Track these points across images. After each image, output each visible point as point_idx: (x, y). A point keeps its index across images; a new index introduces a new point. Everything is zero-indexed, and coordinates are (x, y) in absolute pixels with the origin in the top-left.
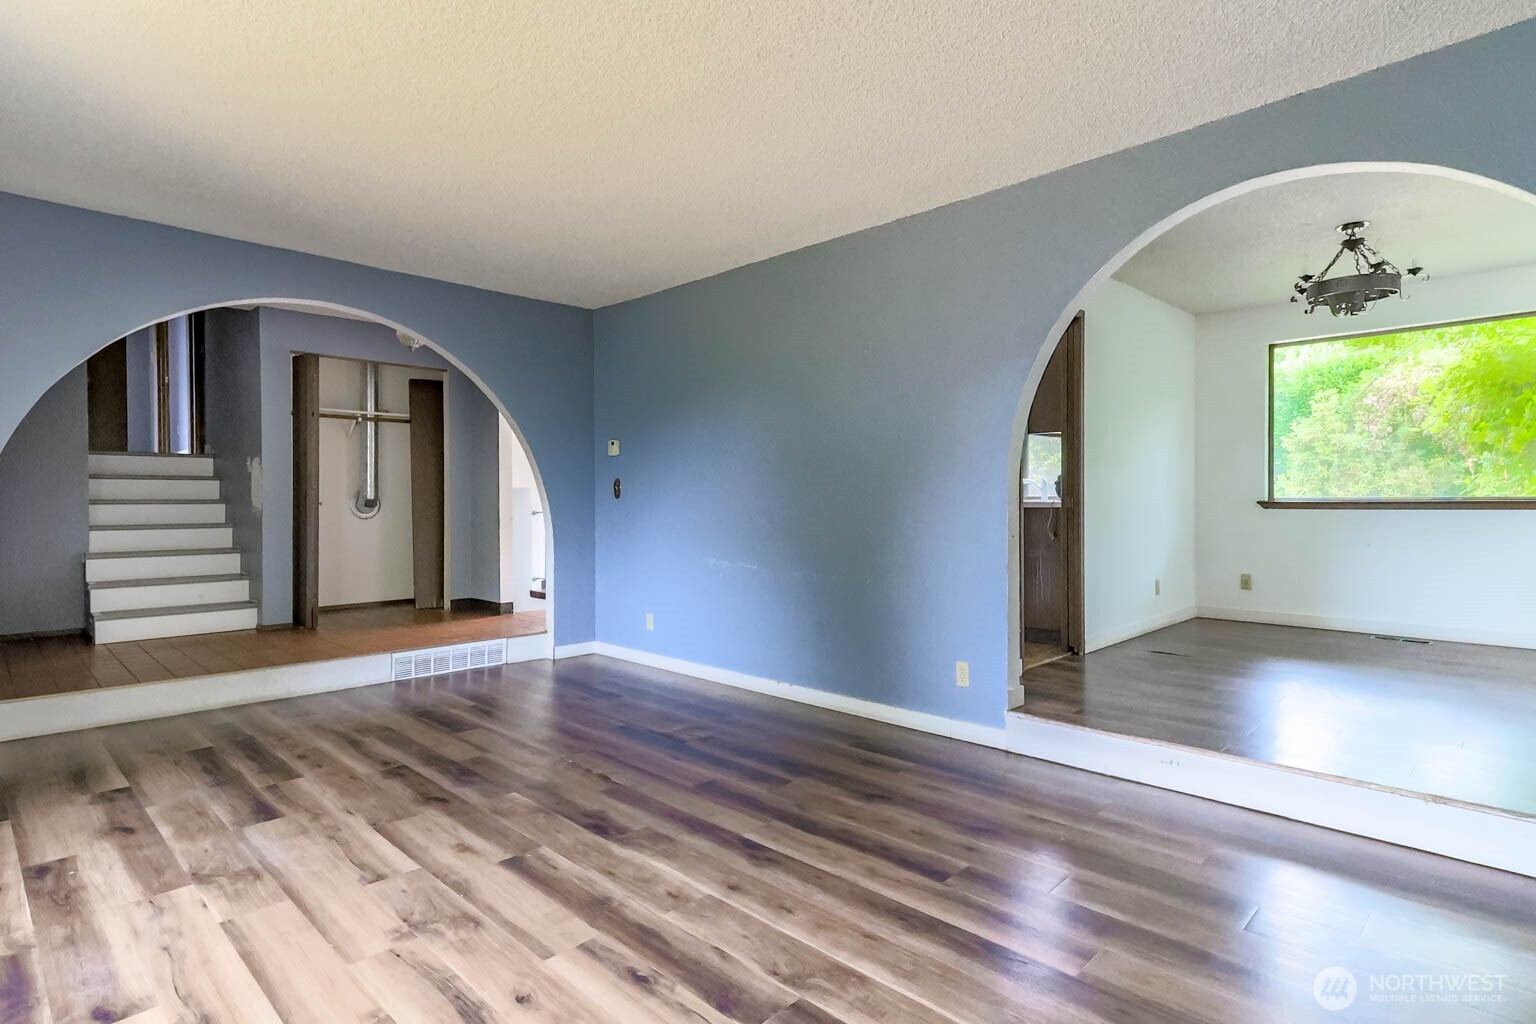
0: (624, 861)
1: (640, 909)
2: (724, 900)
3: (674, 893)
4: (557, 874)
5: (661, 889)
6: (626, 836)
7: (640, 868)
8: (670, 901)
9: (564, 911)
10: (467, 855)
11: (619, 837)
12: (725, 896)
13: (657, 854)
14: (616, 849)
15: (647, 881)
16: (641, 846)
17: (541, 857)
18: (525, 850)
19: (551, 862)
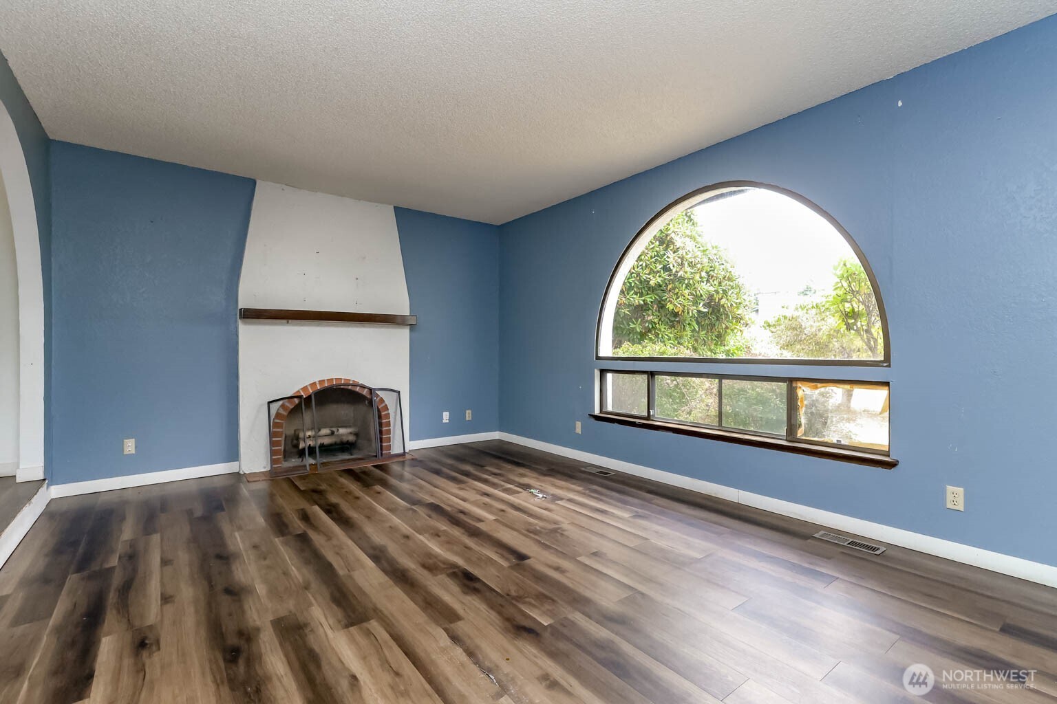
0: (457, 554)
1: (455, 531)
2: (414, 532)
3: (437, 537)
4: (495, 549)
5: (443, 538)
6: (451, 571)
7: (449, 550)
8: (440, 534)
9: (491, 533)
10: (555, 565)
11: (456, 570)
12: (414, 534)
13: (436, 557)
14: (460, 562)
15: (448, 543)
16: (444, 563)
17: (507, 559)
18: (518, 565)
19: (500, 556)
